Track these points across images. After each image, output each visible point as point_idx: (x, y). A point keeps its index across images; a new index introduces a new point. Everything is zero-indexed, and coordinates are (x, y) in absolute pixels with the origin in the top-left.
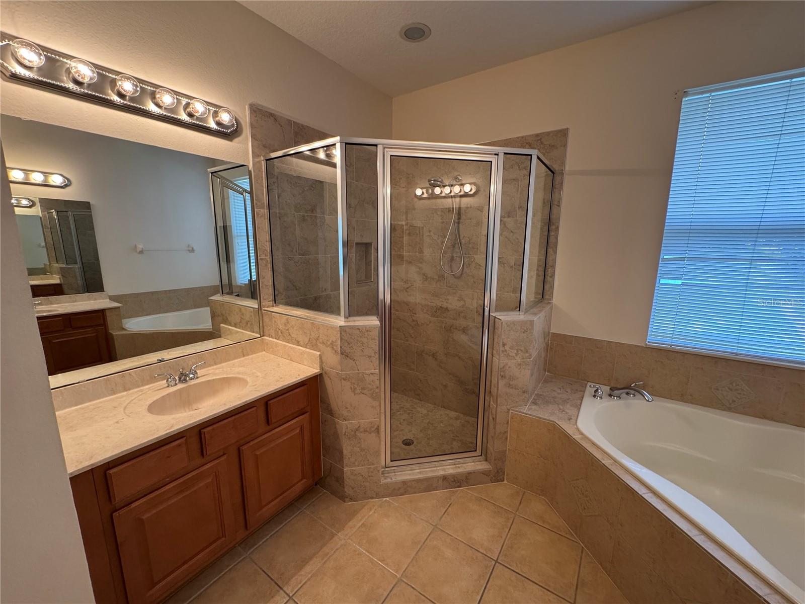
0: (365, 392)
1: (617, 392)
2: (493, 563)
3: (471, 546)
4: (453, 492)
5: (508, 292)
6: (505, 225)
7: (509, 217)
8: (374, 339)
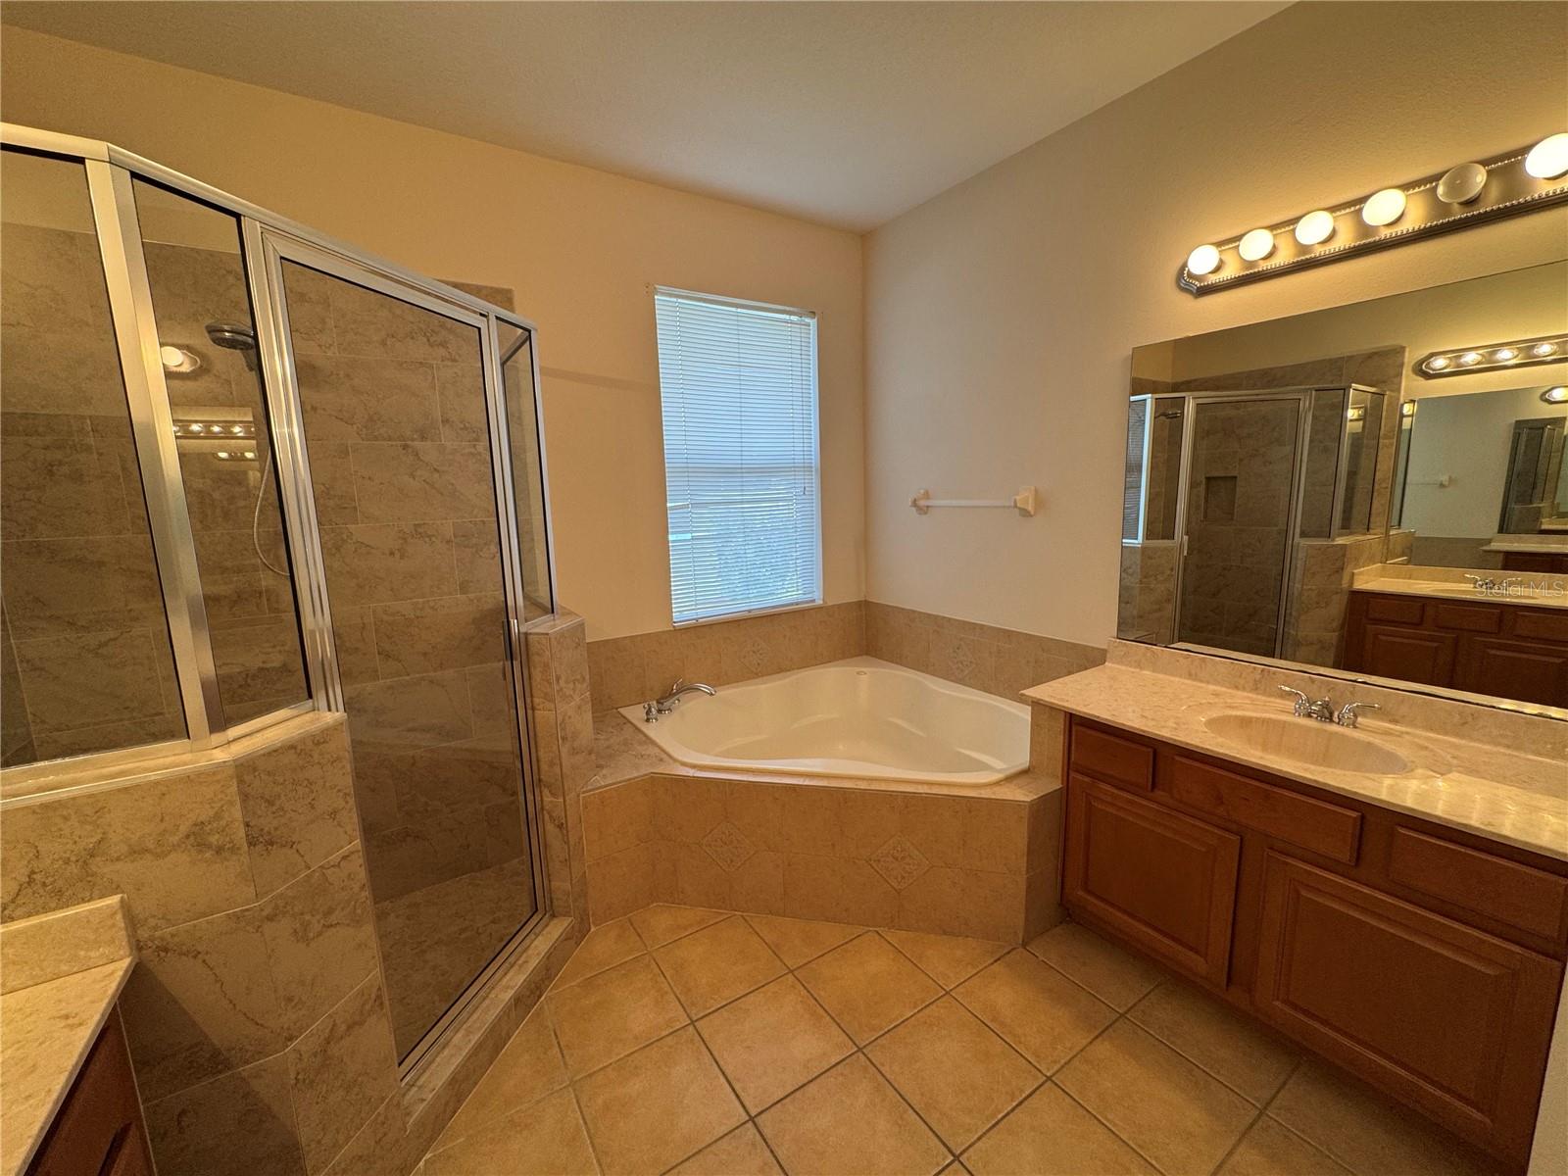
0: (333, 919)
1: (667, 704)
2: (691, 1028)
3: (647, 1043)
4: (538, 1014)
5: (451, 594)
6: (417, 454)
7: (423, 438)
8: (339, 759)
